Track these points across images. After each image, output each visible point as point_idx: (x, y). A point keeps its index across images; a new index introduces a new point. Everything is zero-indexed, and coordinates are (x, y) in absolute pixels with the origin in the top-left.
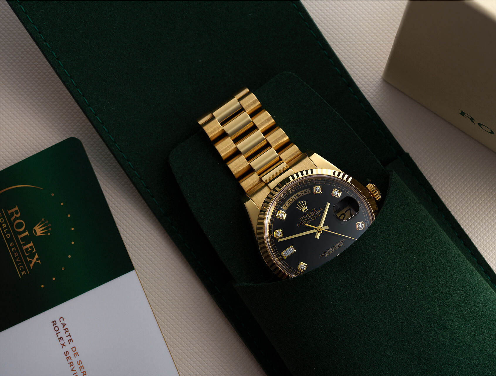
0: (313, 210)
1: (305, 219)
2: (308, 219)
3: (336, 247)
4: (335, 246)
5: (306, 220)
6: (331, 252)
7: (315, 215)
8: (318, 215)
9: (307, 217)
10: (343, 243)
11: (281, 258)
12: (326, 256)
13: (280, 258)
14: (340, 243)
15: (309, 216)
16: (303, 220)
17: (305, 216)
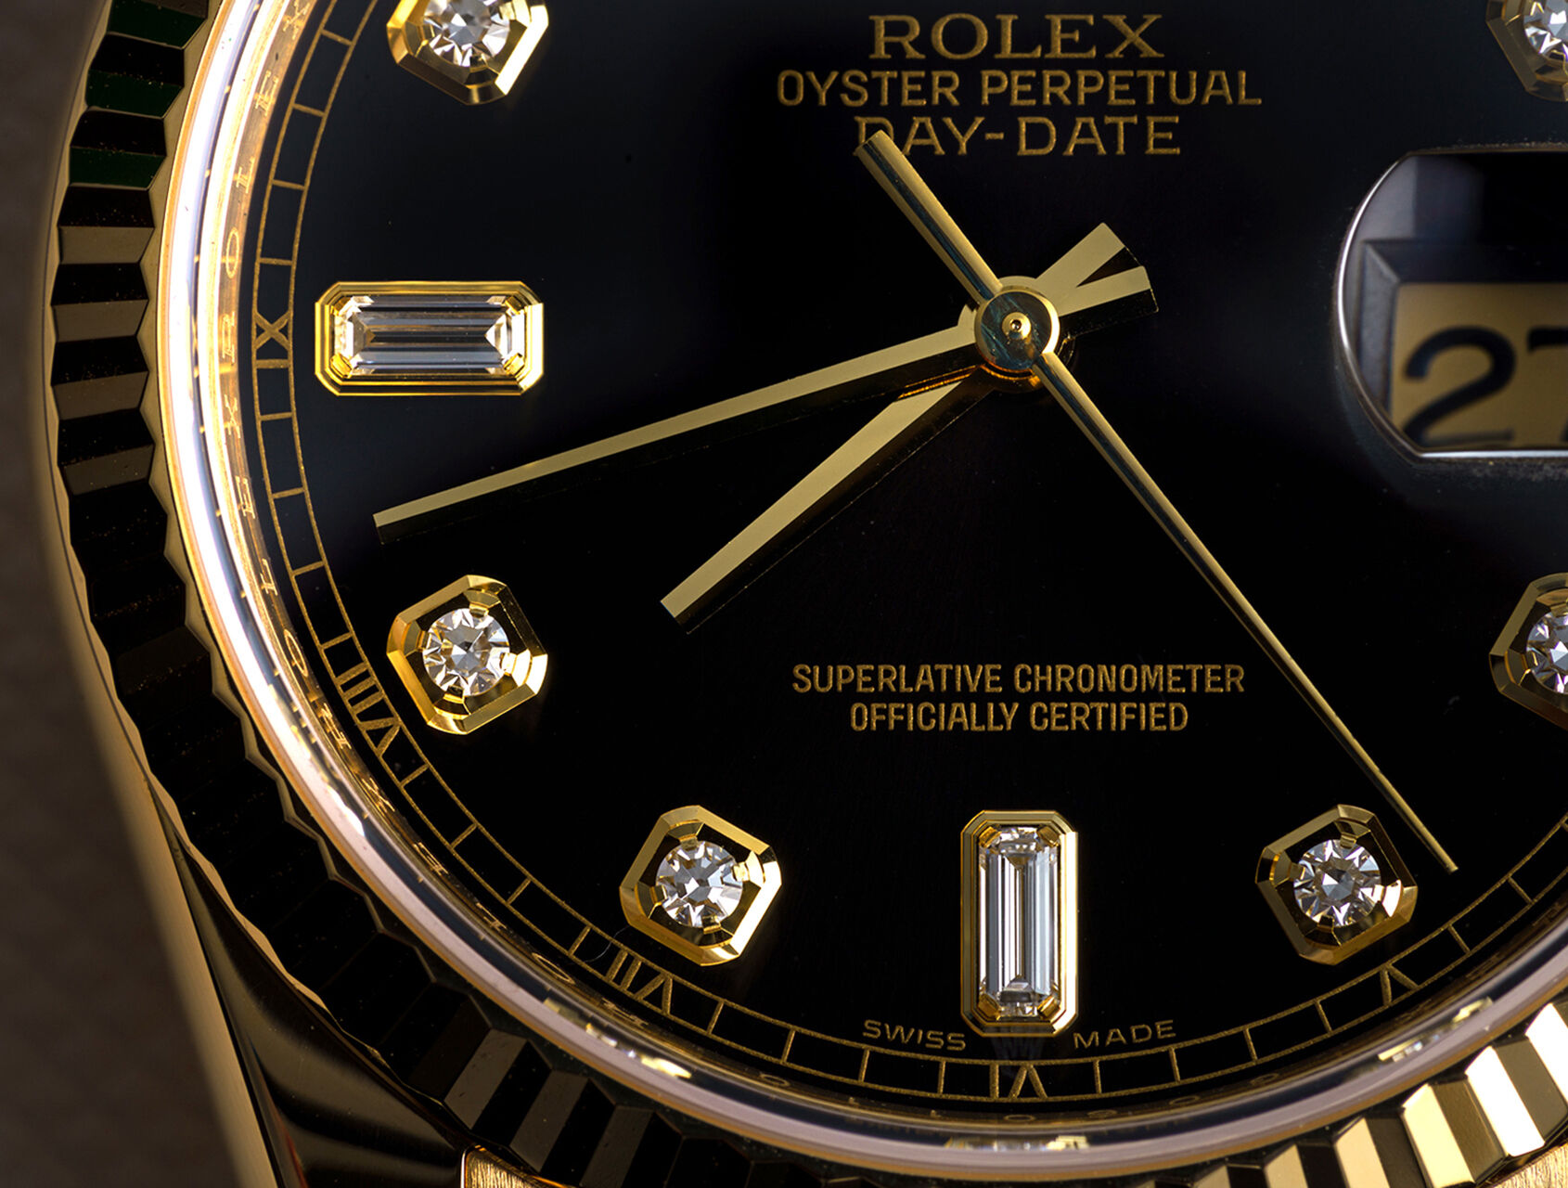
0: (1119, 20)
1: (933, 61)
2: (970, 89)
3: (1064, 696)
4: (1058, 676)
5: (946, 89)
6: (963, 717)
7: (1097, 105)
8: (1136, 134)
9: (988, 59)
10: (1197, 701)
11: (272, 349)
12: (865, 718)
13: (272, 330)
14: (1152, 675)
15: (1008, 66)
16: (897, 59)
17: (960, 37)
